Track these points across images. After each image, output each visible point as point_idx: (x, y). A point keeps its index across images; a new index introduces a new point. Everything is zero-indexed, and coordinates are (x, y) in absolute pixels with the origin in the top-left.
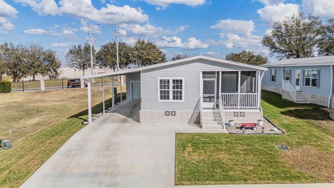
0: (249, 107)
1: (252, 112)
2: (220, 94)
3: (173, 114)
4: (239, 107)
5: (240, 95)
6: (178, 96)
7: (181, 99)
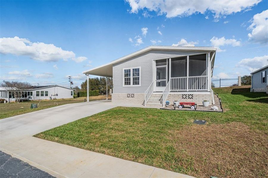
0: (198, 90)
1: (201, 95)
2: (170, 78)
3: (133, 96)
4: (188, 90)
5: (189, 78)
6: (136, 82)
7: (138, 84)
